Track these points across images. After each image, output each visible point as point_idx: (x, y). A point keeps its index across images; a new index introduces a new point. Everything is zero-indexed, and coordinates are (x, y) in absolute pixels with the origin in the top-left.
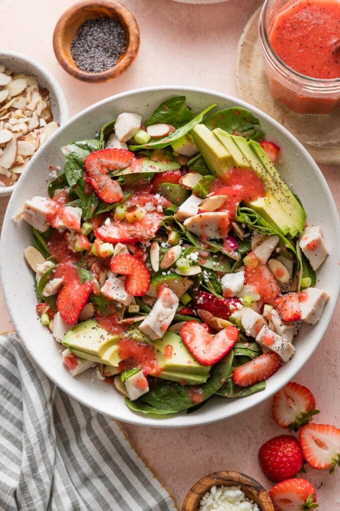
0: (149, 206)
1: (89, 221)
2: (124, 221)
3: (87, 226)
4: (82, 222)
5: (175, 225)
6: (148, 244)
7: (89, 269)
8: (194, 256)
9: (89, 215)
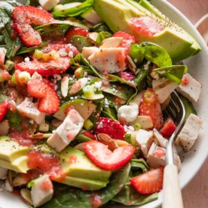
0: (62, 52)
1: (12, 59)
2: (41, 60)
3: (9, 62)
4: (6, 59)
5: (82, 63)
6: (59, 77)
7: (8, 95)
8: (98, 84)
9: (13, 54)
